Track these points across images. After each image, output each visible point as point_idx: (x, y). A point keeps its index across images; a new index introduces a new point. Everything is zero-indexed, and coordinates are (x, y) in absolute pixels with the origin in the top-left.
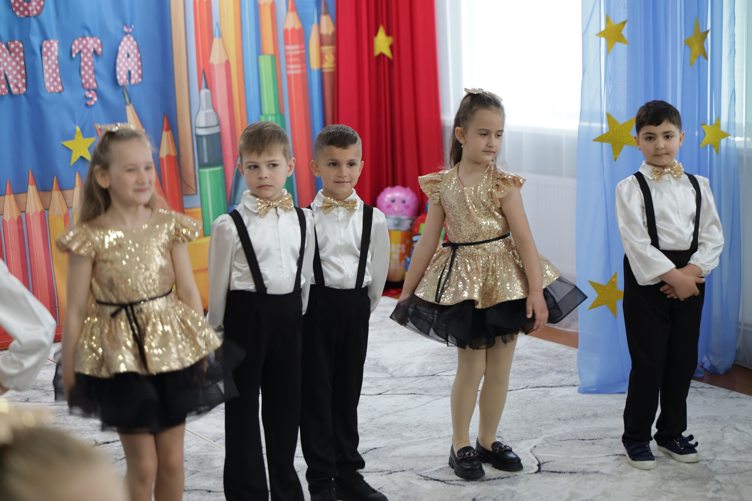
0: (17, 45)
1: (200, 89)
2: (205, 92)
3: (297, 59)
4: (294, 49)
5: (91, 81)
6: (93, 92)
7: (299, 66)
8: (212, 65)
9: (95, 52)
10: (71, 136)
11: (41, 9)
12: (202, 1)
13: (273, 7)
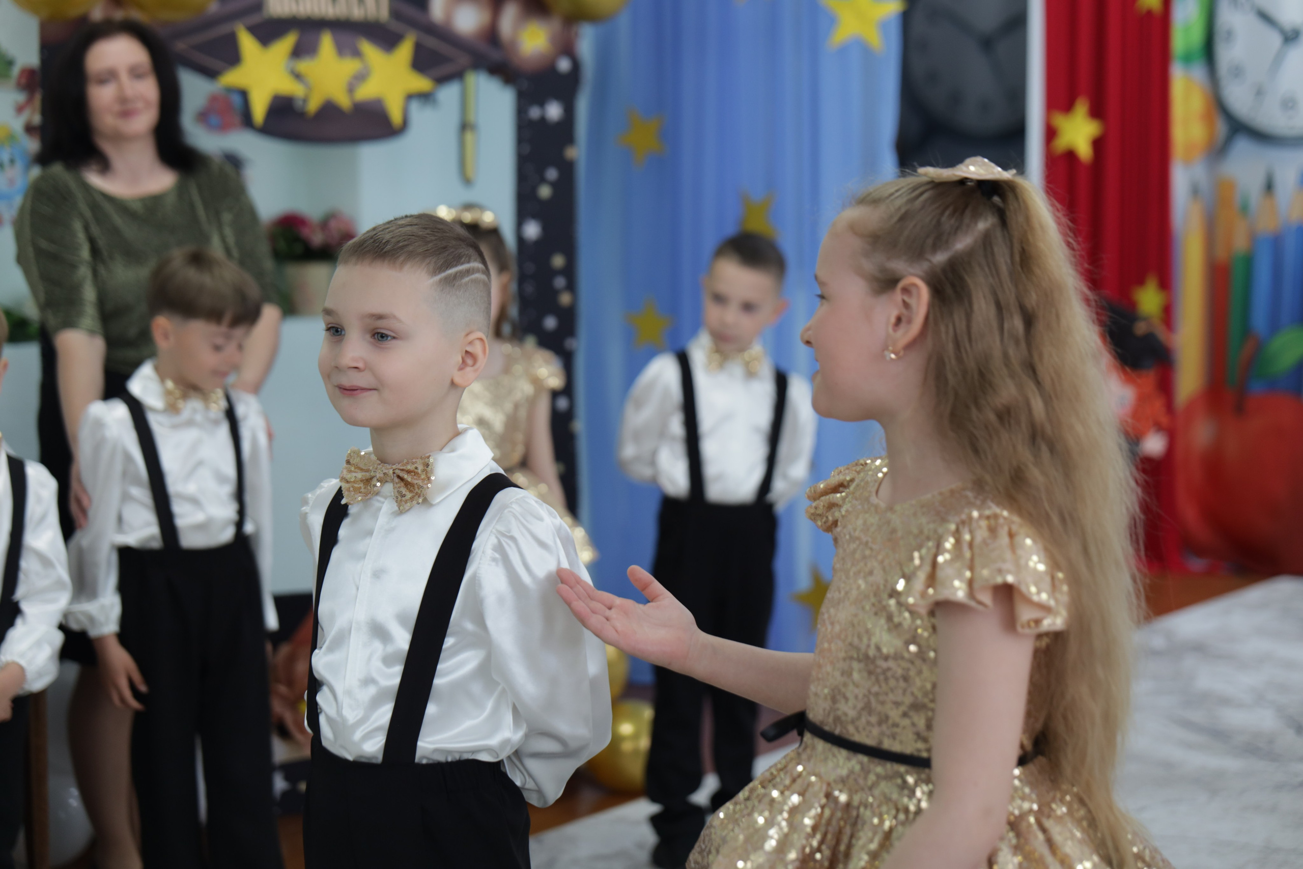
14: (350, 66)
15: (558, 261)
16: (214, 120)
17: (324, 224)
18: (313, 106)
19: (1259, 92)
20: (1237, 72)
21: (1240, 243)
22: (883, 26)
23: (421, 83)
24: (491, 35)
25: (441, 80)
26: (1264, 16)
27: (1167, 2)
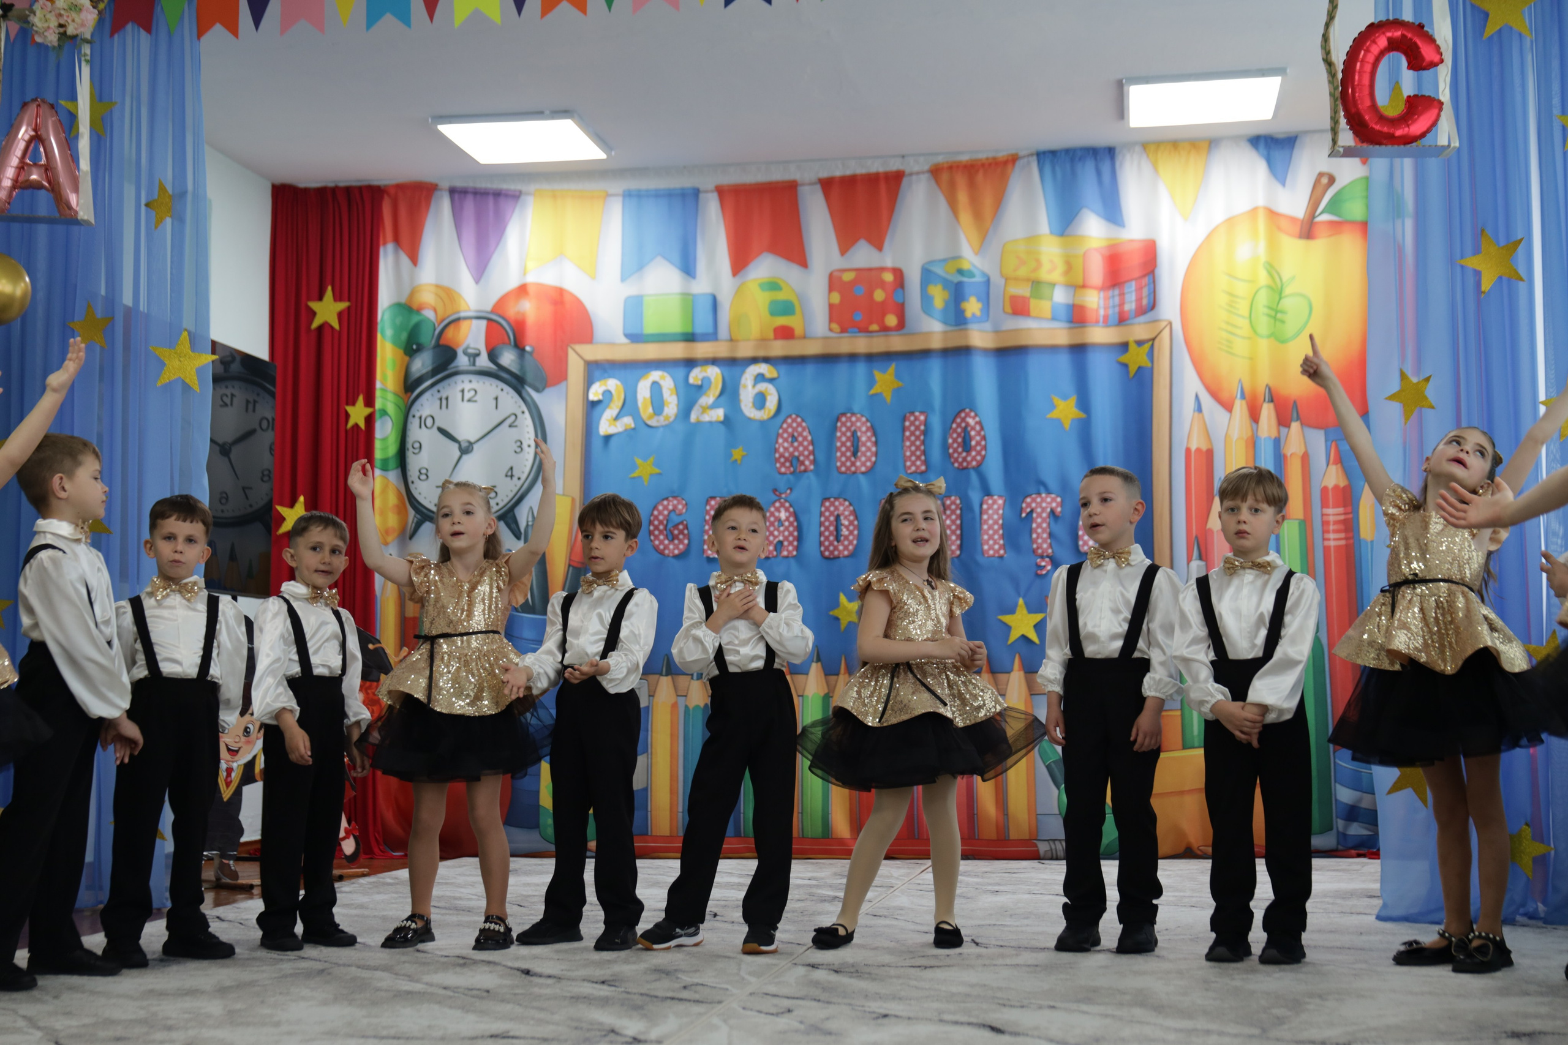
0: (954, 501)
1: (1189, 560)
2: (1196, 564)
3: (1341, 527)
4: (1334, 513)
5: (1045, 546)
6: (1047, 559)
7: (1342, 535)
8: (1211, 531)
9: (1053, 512)
10: (1012, 611)
11: (984, 457)
12: (1198, 450)
13: (1305, 458)
20: (424, 474)
22: (200, 372)
26: (442, 431)
27: (370, 420)
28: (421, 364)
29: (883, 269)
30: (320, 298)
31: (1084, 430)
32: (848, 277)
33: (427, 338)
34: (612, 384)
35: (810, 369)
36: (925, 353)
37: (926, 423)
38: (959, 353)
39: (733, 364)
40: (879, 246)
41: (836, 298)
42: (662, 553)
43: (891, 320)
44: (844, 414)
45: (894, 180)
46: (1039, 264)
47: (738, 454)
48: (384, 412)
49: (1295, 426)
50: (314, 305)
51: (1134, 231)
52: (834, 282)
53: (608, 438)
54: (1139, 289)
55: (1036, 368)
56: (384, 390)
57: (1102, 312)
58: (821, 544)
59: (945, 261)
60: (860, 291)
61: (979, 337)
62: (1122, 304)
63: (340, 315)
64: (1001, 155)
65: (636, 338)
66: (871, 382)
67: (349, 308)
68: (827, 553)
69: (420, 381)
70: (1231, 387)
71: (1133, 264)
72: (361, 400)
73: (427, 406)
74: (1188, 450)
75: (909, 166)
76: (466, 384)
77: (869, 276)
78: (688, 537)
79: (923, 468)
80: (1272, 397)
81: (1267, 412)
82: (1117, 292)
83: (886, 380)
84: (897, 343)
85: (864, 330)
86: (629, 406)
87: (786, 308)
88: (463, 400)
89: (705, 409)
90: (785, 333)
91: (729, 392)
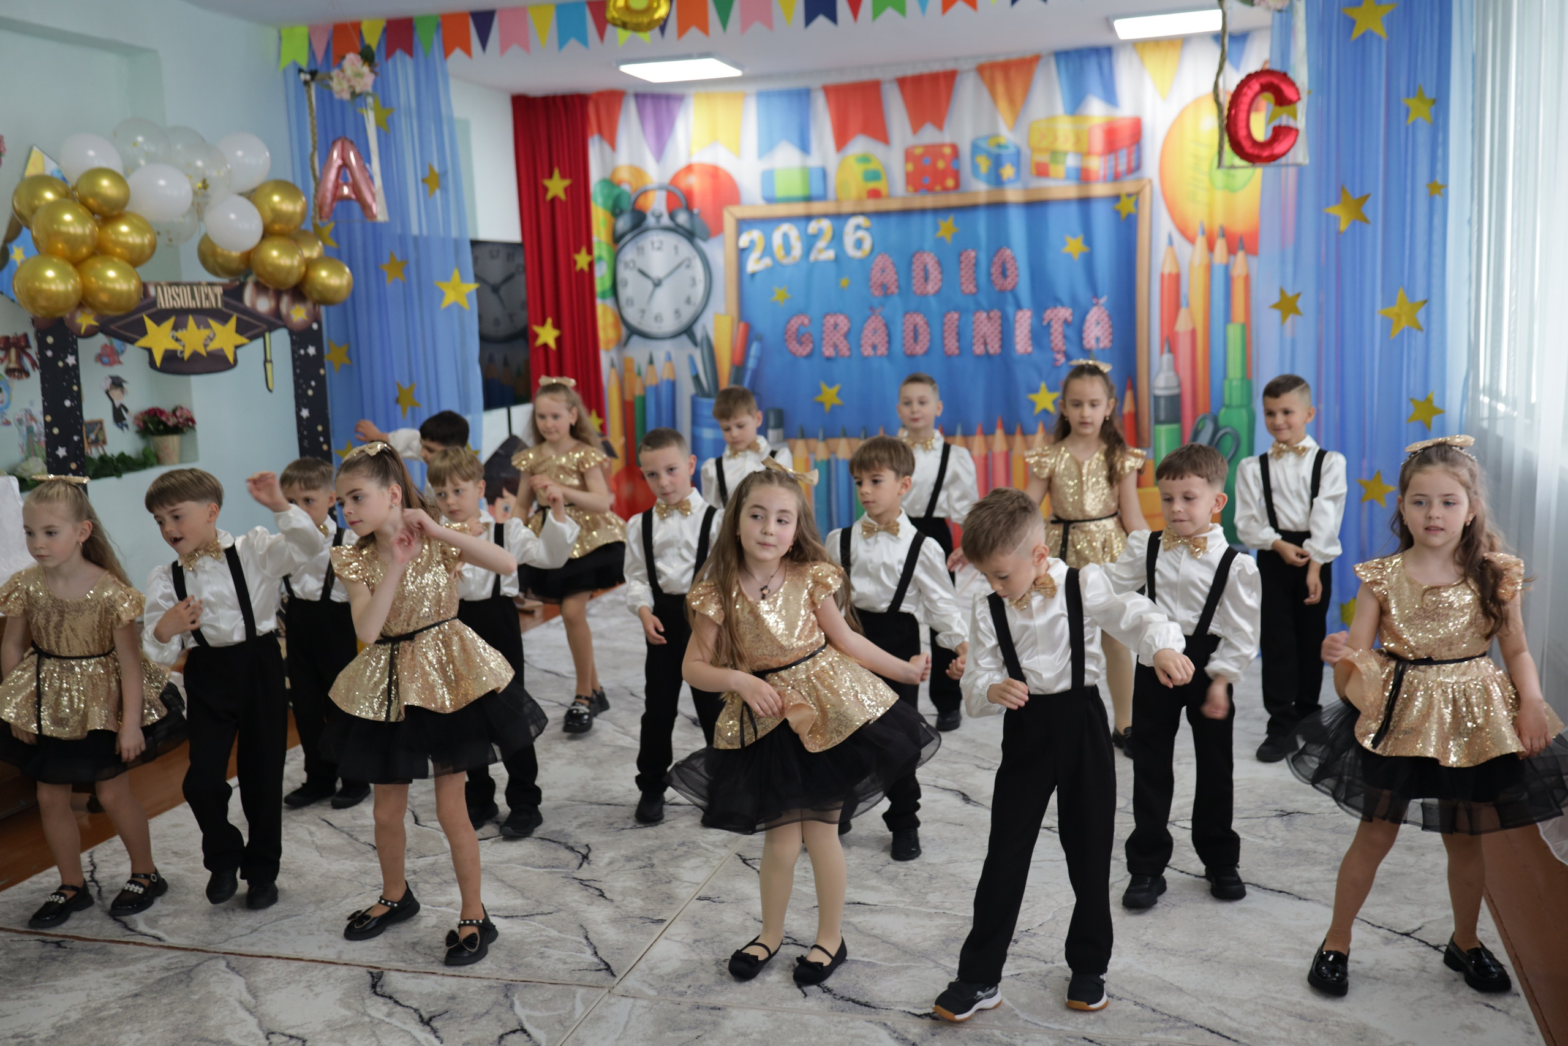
0: (996, 314)
1: (1162, 352)
2: (1167, 357)
5: (1060, 344)
6: (1061, 354)
8: (1177, 332)
9: (1066, 322)
10: (1036, 390)
11: (1016, 284)
12: (1170, 275)
13: (1247, 279)
14: (205, 333)
15: (320, 428)
16: (105, 359)
17: (174, 413)
18: (187, 355)
19: (643, 312)
20: (631, 302)
21: (638, 391)
22: (468, 296)
23: (241, 340)
24: (277, 313)
25: (252, 338)
26: (642, 273)
27: (591, 265)
28: (623, 224)
29: (942, 146)
30: (550, 176)
31: (1088, 260)
32: (918, 151)
33: (626, 205)
34: (755, 234)
35: (893, 221)
36: (974, 207)
37: (976, 258)
38: (998, 206)
39: (839, 217)
40: (939, 125)
41: (910, 167)
42: (794, 354)
43: (950, 183)
44: (917, 252)
45: (950, 77)
46: (1055, 138)
47: (844, 282)
48: (600, 258)
49: (1241, 255)
50: (548, 183)
51: (1126, 110)
52: (909, 156)
53: (753, 275)
54: (1129, 155)
55: (1054, 214)
56: (599, 242)
57: (1102, 173)
58: (904, 345)
59: (988, 138)
60: (927, 161)
61: (1013, 194)
62: (1116, 165)
63: (566, 190)
64: (1029, 55)
65: (770, 200)
66: (937, 228)
67: (571, 186)
68: (909, 352)
69: (622, 236)
70: (1195, 225)
71: (1125, 135)
72: (584, 251)
73: (629, 254)
74: (1162, 276)
75: (962, 66)
76: (654, 238)
77: (933, 151)
78: (812, 342)
79: (974, 290)
80: (1225, 233)
81: (1220, 245)
82: (1112, 157)
83: (947, 227)
84: (954, 199)
85: (930, 189)
86: (768, 251)
87: (874, 176)
88: (653, 248)
89: (820, 251)
90: (875, 194)
91: (837, 238)
